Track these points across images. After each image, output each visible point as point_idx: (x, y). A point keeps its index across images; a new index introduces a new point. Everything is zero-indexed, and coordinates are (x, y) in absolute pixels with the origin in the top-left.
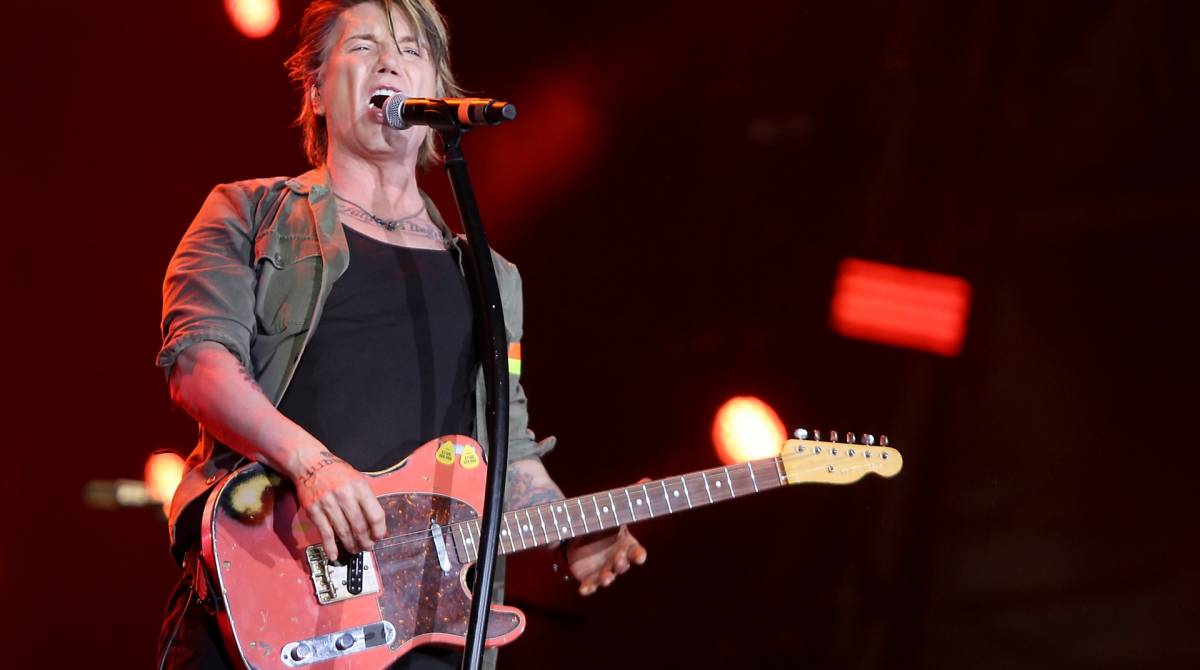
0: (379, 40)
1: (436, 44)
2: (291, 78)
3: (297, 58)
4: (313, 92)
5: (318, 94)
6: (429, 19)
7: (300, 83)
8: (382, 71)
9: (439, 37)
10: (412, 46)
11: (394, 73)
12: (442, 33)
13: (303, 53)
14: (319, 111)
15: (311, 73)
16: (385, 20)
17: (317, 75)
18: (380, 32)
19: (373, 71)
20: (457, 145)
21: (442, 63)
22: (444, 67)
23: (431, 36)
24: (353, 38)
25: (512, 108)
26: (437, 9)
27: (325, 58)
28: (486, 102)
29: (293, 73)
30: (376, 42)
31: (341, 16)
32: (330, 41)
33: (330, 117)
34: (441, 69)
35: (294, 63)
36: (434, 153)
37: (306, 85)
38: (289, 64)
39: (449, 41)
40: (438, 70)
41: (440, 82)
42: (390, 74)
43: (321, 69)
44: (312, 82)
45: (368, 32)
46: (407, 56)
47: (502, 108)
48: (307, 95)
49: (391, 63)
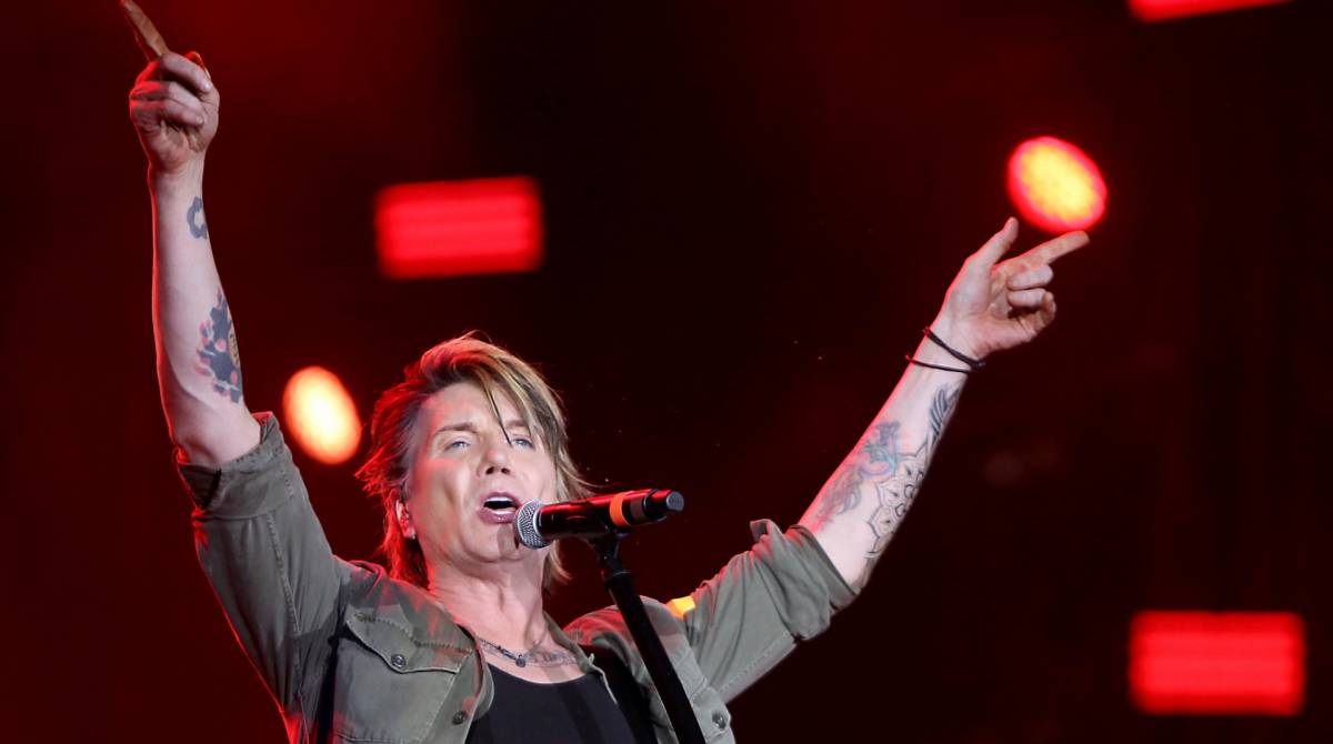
0: (479, 430)
1: (551, 428)
2: (366, 493)
3: (371, 466)
4: (399, 508)
5: (405, 511)
6: (539, 397)
7: (378, 498)
8: (490, 471)
9: (554, 419)
10: (521, 432)
11: (505, 471)
12: (557, 413)
13: (379, 459)
14: (411, 533)
15: (393, 484)
16: (486, 403)
17: (402, 488)
18: (481, 419)
19: (478, 474)
20: (615, 556)
21: (560, 452)
22: (564, 456)
23: (544, 418)
24: (444, 430)
25: (678, 496)
26: (546, 382)
27: (410, 465)
28: (643, 494)
29: (369, 485)
30: (474, 432)
31: (423, 406)
32: (413, 439)
33: (427, 538)
34: (560, 459)
35: (368, 473)
36: (560, 570)
37: (388, 501)
38: (363, 474)
39: (567, 423)
40: (557, 463)
41: (561, 479)
42: (500, 473)
43: (408, 478)
44: (395, 497)
45: (463, 421)
46: (519, 448)
47: (665, 498)
48: (389, 515)
49: (499, 458)
